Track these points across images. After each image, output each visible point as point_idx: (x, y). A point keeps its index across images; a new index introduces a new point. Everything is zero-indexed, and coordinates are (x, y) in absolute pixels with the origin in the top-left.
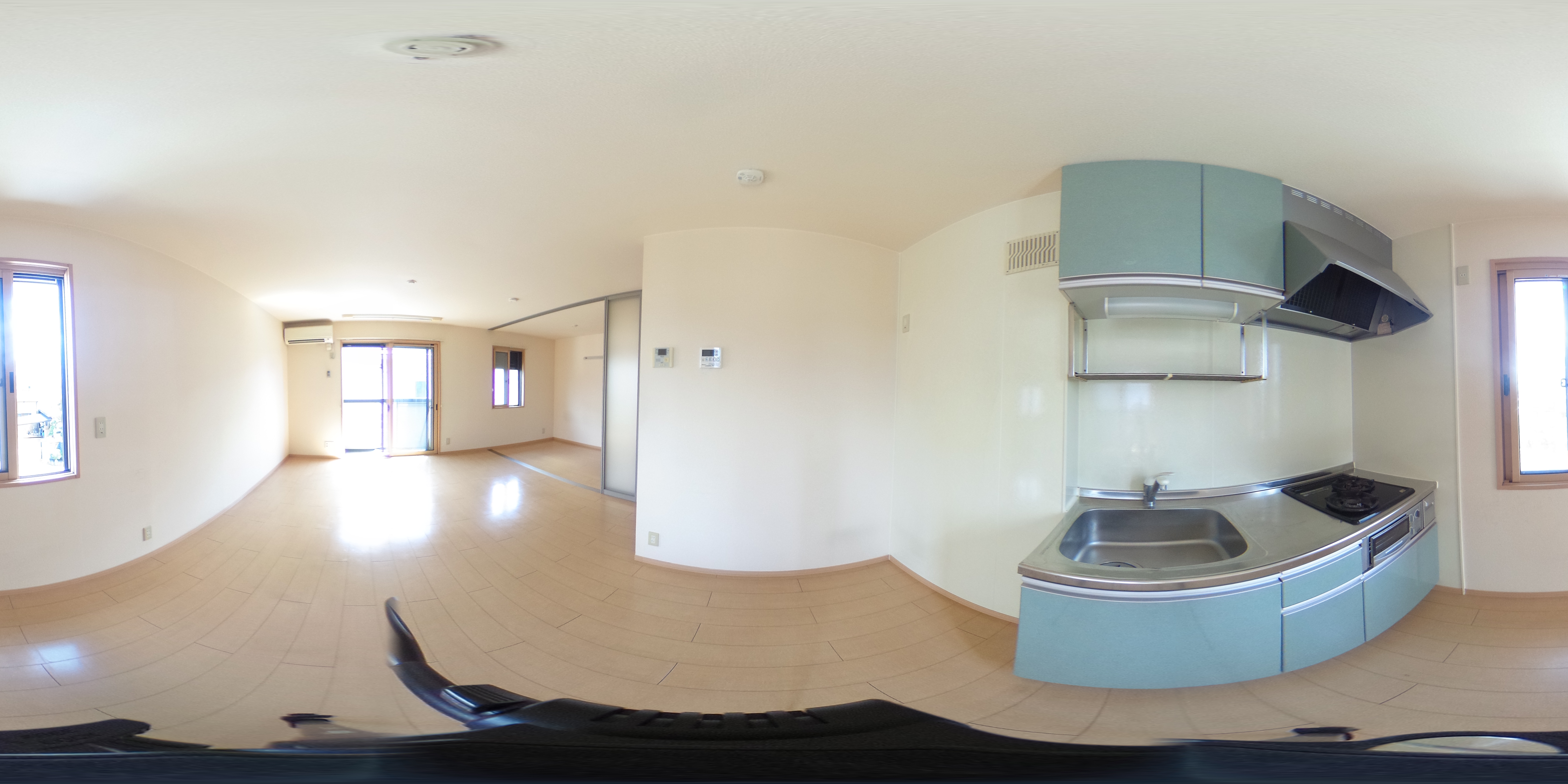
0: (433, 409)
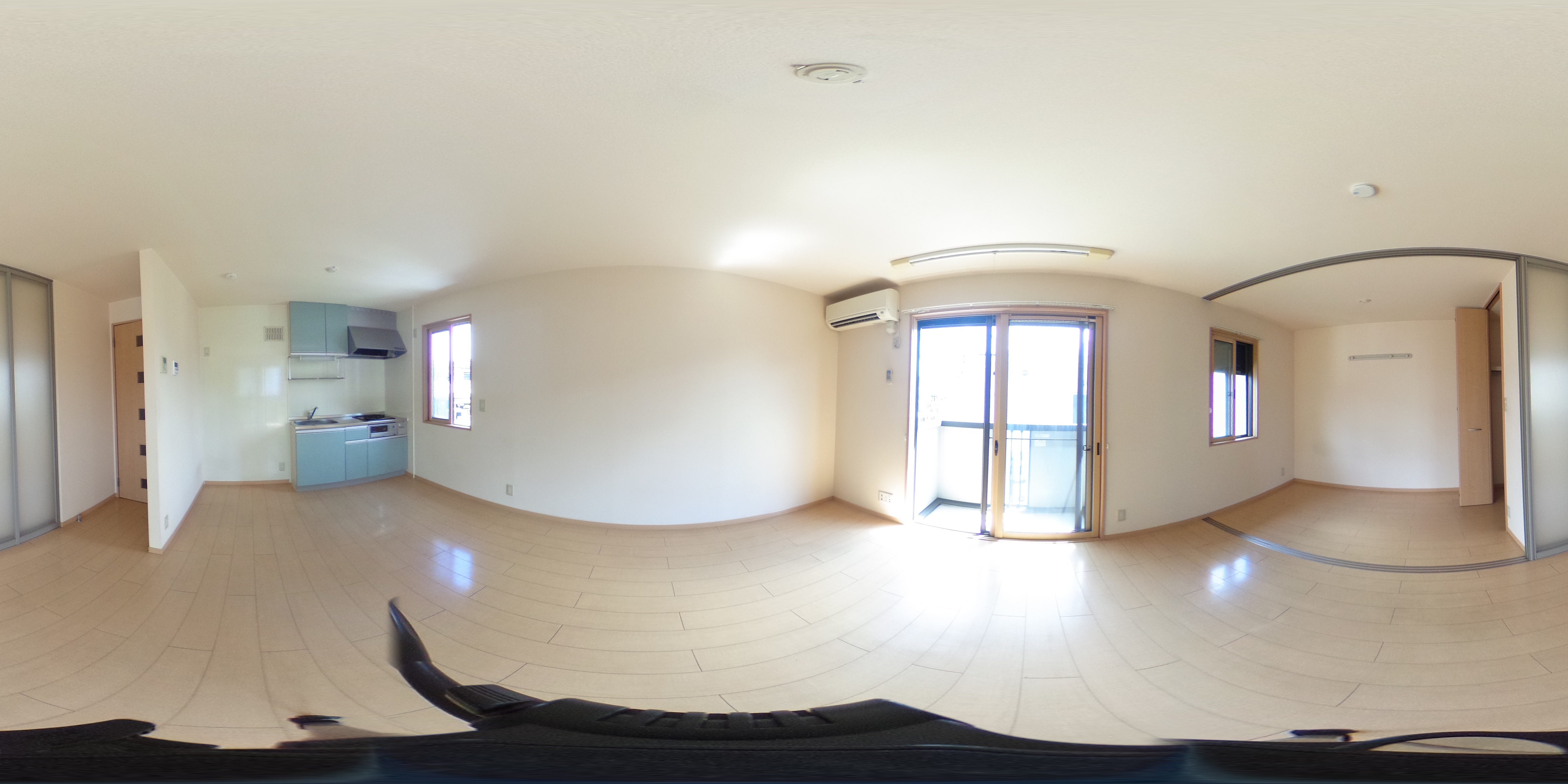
0: (1089, 452)
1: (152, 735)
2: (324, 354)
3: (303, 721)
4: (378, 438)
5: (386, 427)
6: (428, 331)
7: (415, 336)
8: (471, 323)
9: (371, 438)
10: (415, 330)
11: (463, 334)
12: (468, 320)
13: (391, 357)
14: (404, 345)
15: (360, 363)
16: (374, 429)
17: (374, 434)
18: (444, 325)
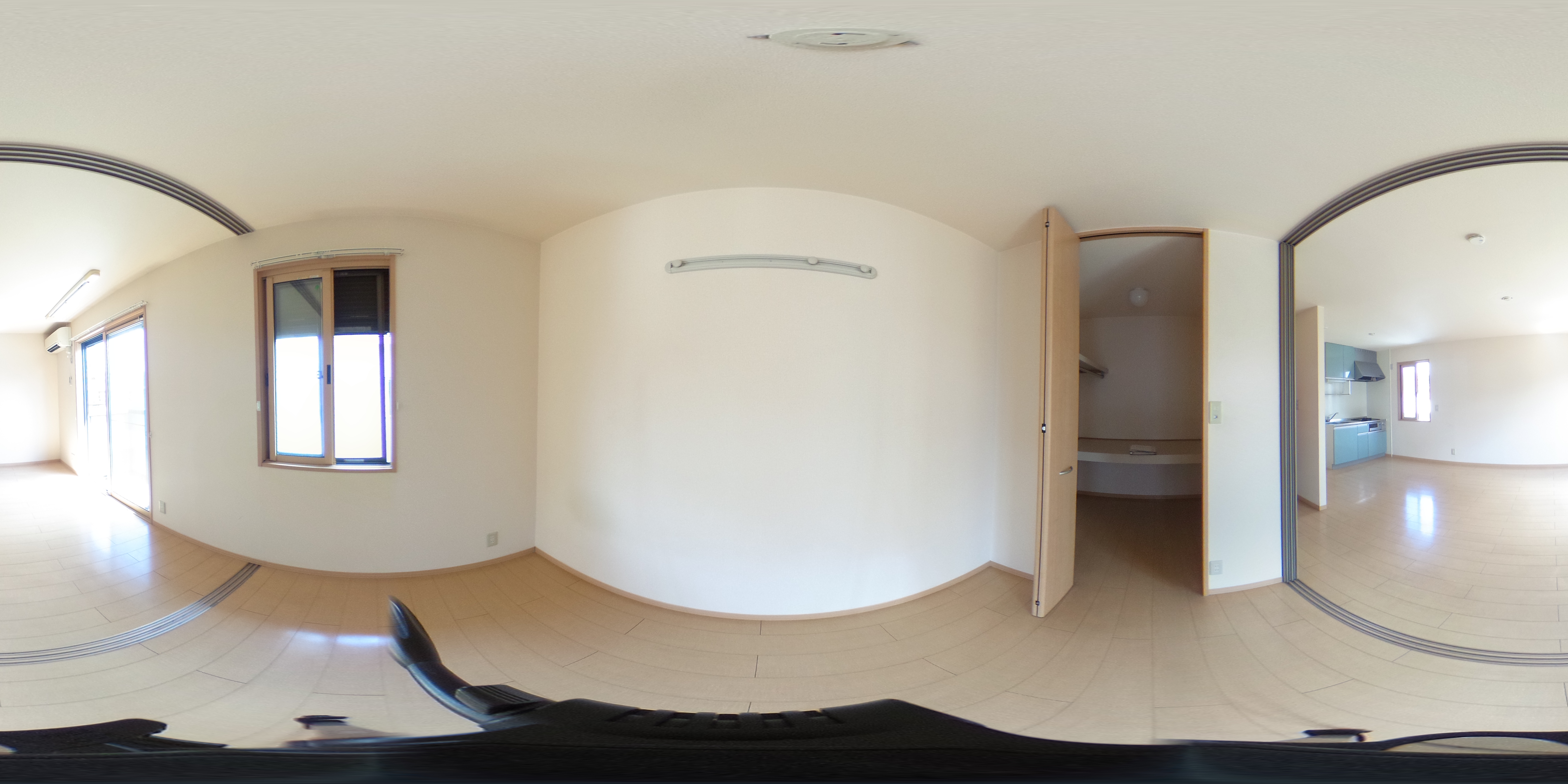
1: (163, 734)
2: (1342, 379)
3: (309, 721)
4: (1372, 432)
5: (1377, 424)
6: (1400, 366)
7: (1392, 368)
8: (1429, 361)
9: (1369, 431)
10: (1392, 365)
11: (1424, 369)
12: (1428, 360)
13: (1372, 381)
14: (1383, 373)
15: (1364, 384)
16: (1371, 426)
17: (1371, 429)
18: (1412, 363)
